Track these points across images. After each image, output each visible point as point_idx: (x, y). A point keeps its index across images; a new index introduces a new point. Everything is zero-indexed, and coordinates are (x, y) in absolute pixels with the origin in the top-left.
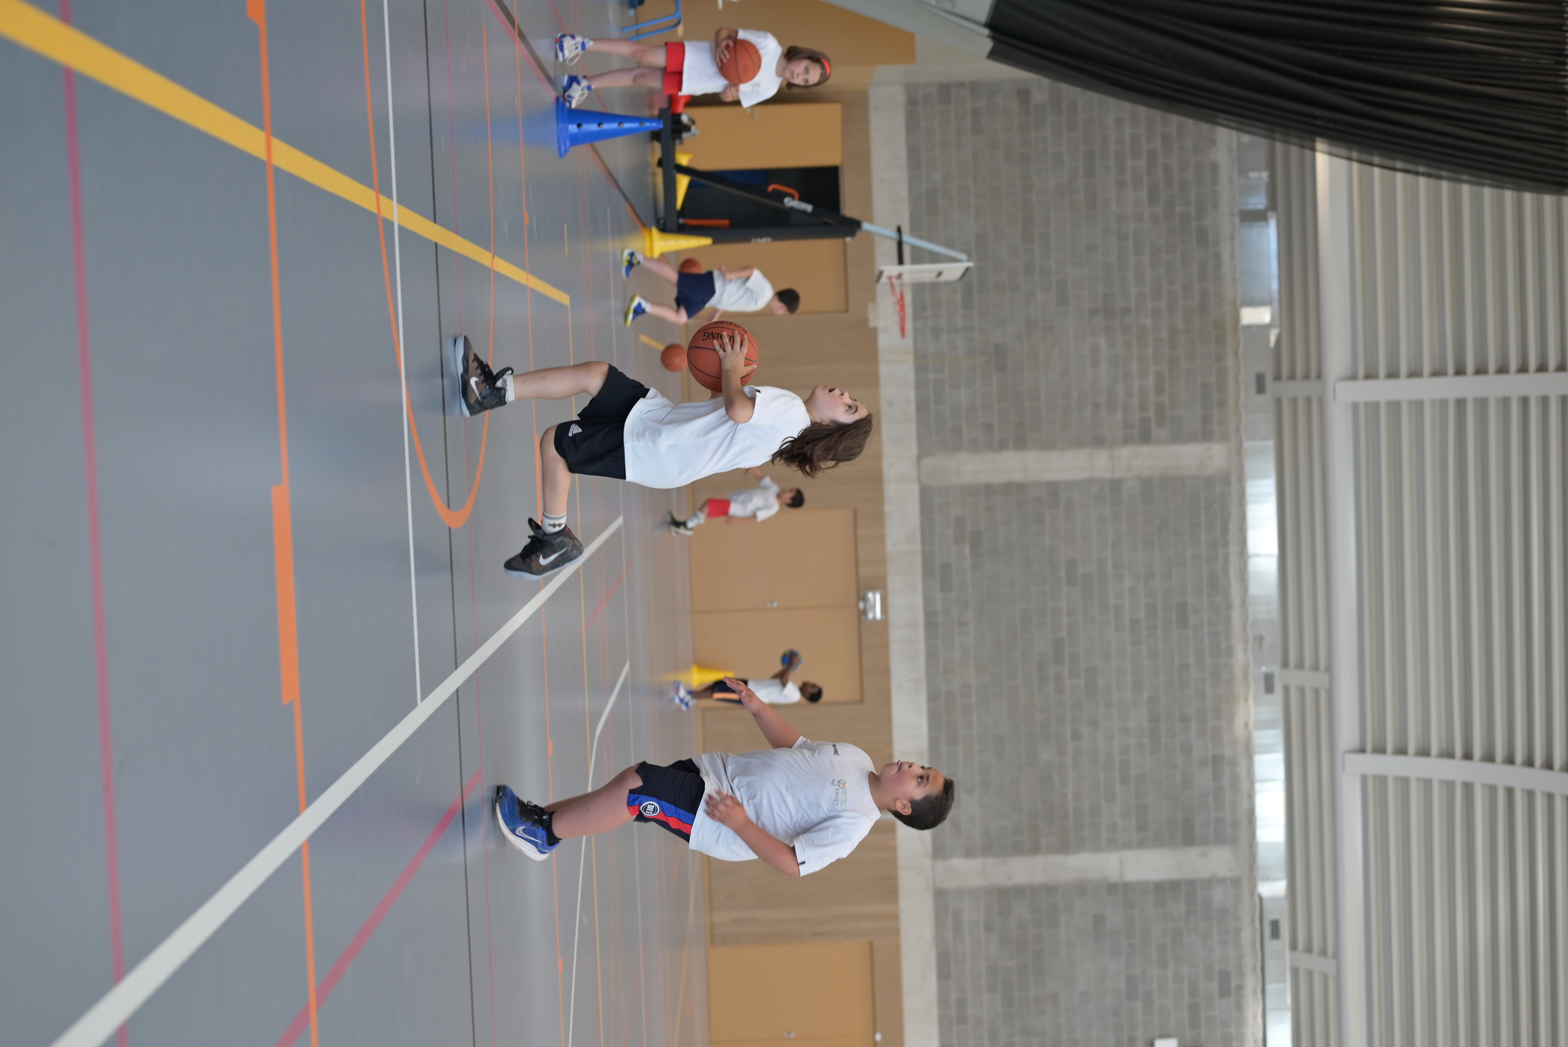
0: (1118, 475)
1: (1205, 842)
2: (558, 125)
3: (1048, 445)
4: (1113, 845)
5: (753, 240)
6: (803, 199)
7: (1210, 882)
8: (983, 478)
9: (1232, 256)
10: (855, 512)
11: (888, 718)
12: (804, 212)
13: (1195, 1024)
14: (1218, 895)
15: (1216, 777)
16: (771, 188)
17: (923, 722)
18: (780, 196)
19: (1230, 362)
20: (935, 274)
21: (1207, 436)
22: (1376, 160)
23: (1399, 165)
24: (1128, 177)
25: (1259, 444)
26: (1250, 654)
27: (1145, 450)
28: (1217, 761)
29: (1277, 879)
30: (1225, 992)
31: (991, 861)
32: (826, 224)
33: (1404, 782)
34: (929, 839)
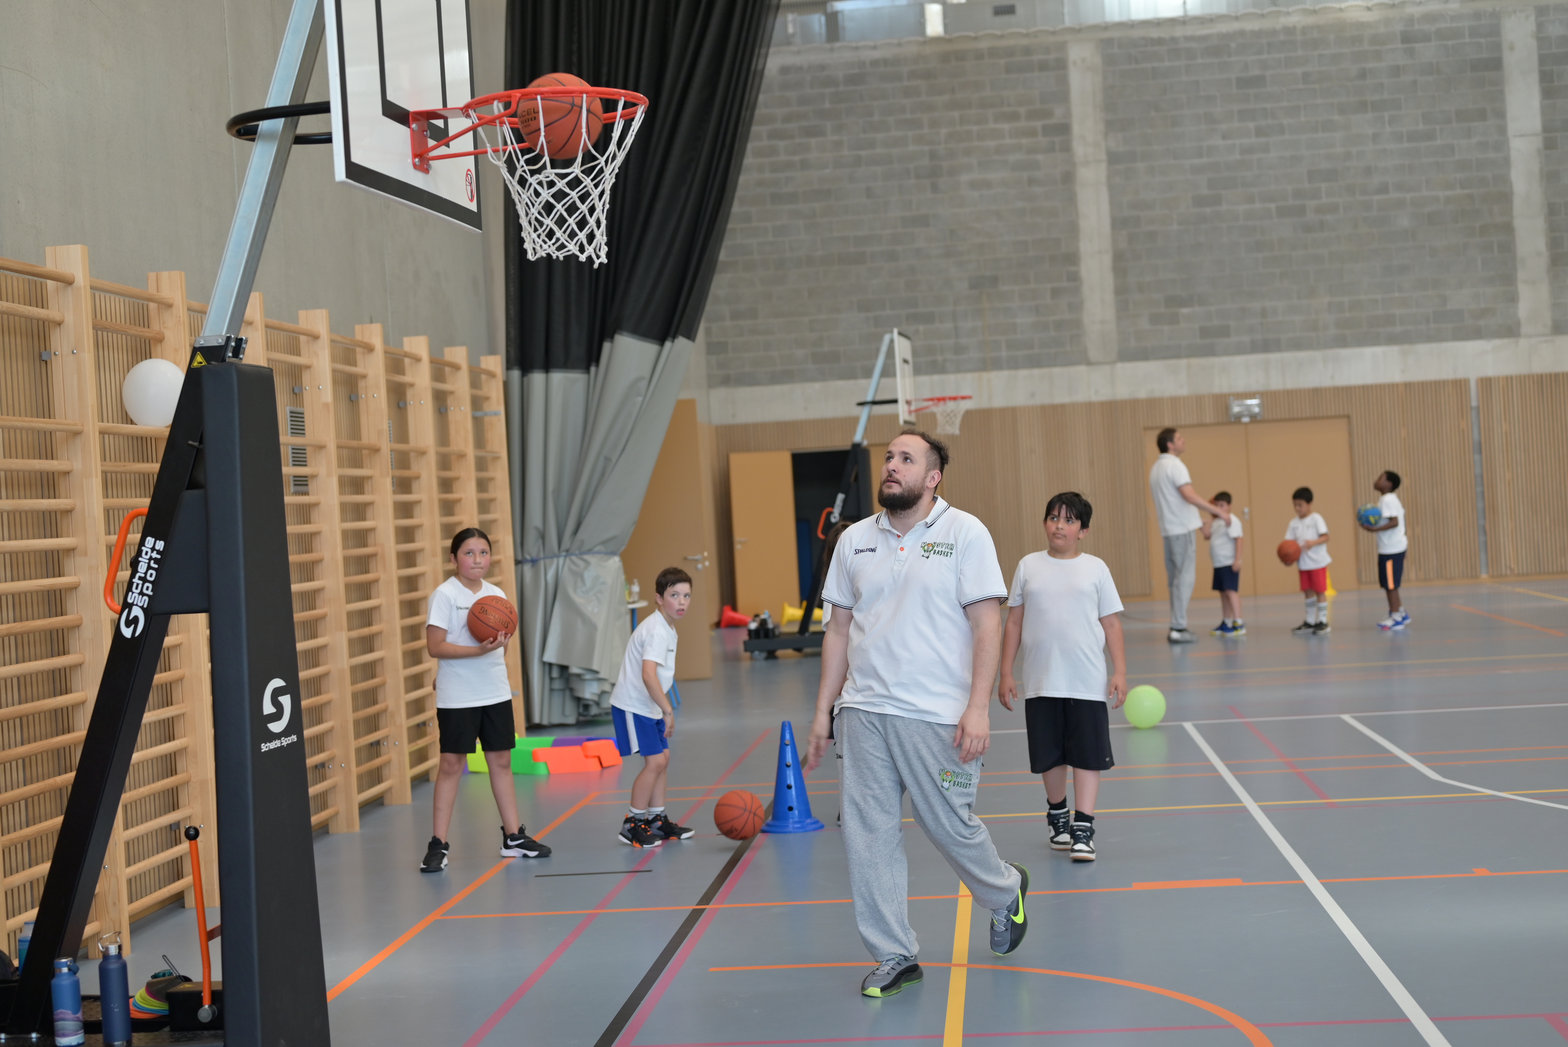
0: (1104, 157)
1: (1498, 46)
3: (1073, 229)
4: (1502, 145)
6: (832, 505)
7: (1542, 39)
8: (1110, 297)
9: (875, 48)
10: (1147, 429)
14: (1555, 30)
15: (1426, 38)
16: (821, 536)
17: (1368, 351)
18: (829, 527)
19: (984, 45)
20: (906, 366)
21: (1061, 65)
24: (796, 158)
25: (1066, 10)
26: (1291, 9)
27: (1076, 129)
28: (1407, 38)
31: (1521, 275)
32: (856, 479)
34: (1497, 342)
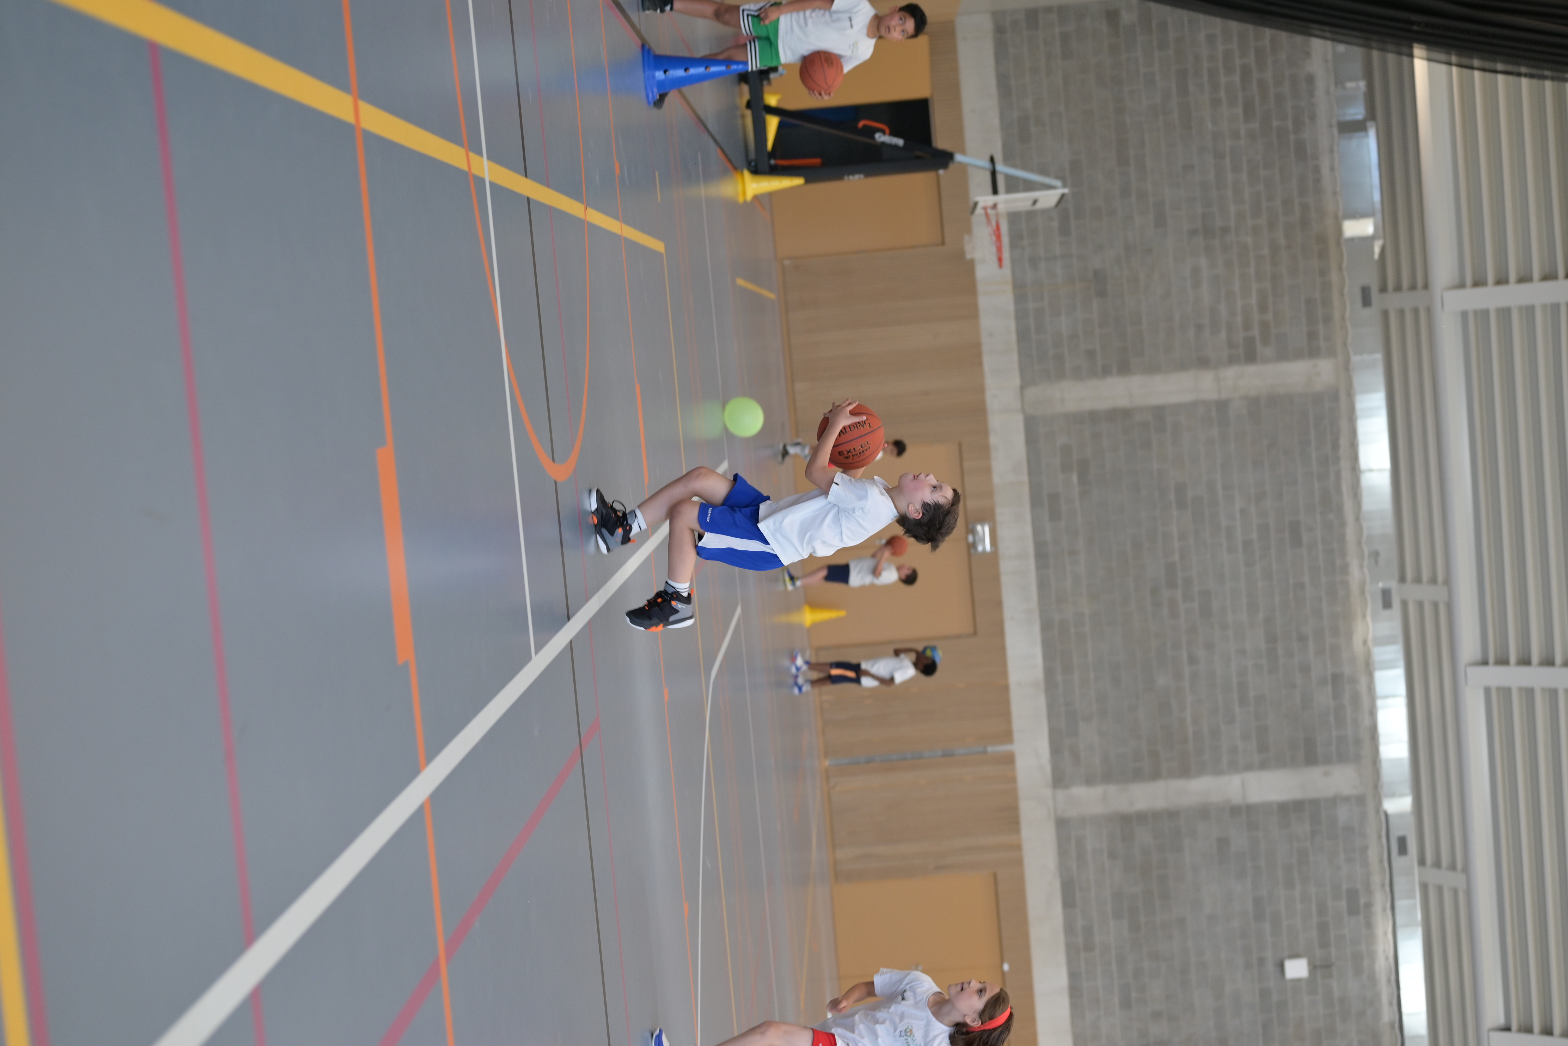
0: (1224, 396)
1: (1328, 761)
2: (644, 72)
3: (1153, 369)
4: (1234, 767)
5: (846, 177)
6: (893, 134)
7: (1334, 801)
8: (1087, 406)
9: (1332, 169)
10: (960, 445)
11: (1002, 649)
12: (896, 147)
13: (1324, 944)
14: (1343, 814)
15: (1337, 695)
16: (861, 124)
17: (1038, 652)
18: (871, 131)
19: (1334, 277)
20: (1030, 203)
21: (1313, 352)
22: (1476, 63)
23: (1500, 66)
24: (1222, 94)
25: (1366, 357)
26: (1366, 570)
27: (1251, 369)
28: (1337, 679)
29: (1402, 795)
30: (1353, 910)
31: (1112, 789)
32: (918, 157)
33: (1528, 693)
34: (1048, 769)
